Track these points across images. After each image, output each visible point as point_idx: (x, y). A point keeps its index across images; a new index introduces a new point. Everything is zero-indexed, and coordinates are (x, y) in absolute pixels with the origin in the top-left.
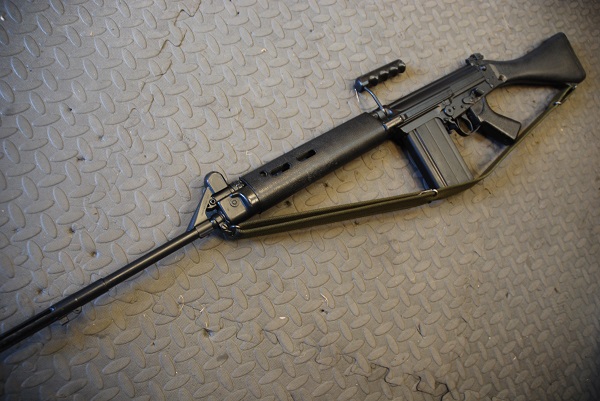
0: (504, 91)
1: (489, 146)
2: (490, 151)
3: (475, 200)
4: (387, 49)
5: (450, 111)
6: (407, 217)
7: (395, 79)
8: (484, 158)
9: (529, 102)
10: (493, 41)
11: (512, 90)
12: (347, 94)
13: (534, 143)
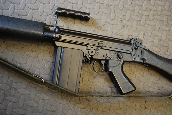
0: (146, 69)
1: (111, 88)
2: (109, 90)
3: (78, 105)
4: (91, 7)
5: (92, 52)
6: (31, 84)
7: (83, 22)
8: (101, 90)
9: (158, 85)
10: (162, 42)
11: (152, 72)
12: (50, 12)
13: (142, 106)
